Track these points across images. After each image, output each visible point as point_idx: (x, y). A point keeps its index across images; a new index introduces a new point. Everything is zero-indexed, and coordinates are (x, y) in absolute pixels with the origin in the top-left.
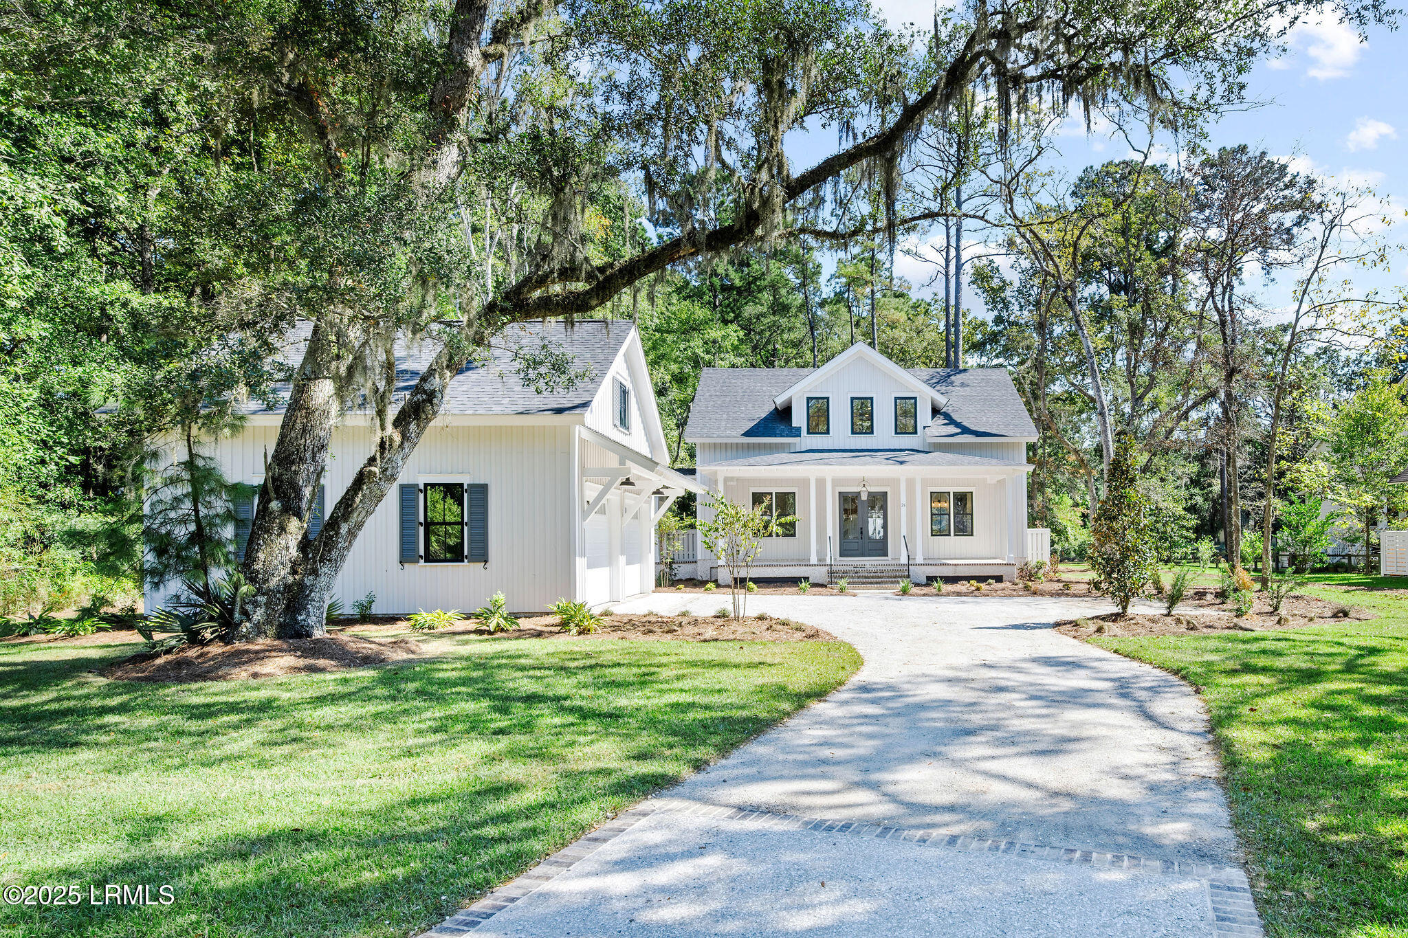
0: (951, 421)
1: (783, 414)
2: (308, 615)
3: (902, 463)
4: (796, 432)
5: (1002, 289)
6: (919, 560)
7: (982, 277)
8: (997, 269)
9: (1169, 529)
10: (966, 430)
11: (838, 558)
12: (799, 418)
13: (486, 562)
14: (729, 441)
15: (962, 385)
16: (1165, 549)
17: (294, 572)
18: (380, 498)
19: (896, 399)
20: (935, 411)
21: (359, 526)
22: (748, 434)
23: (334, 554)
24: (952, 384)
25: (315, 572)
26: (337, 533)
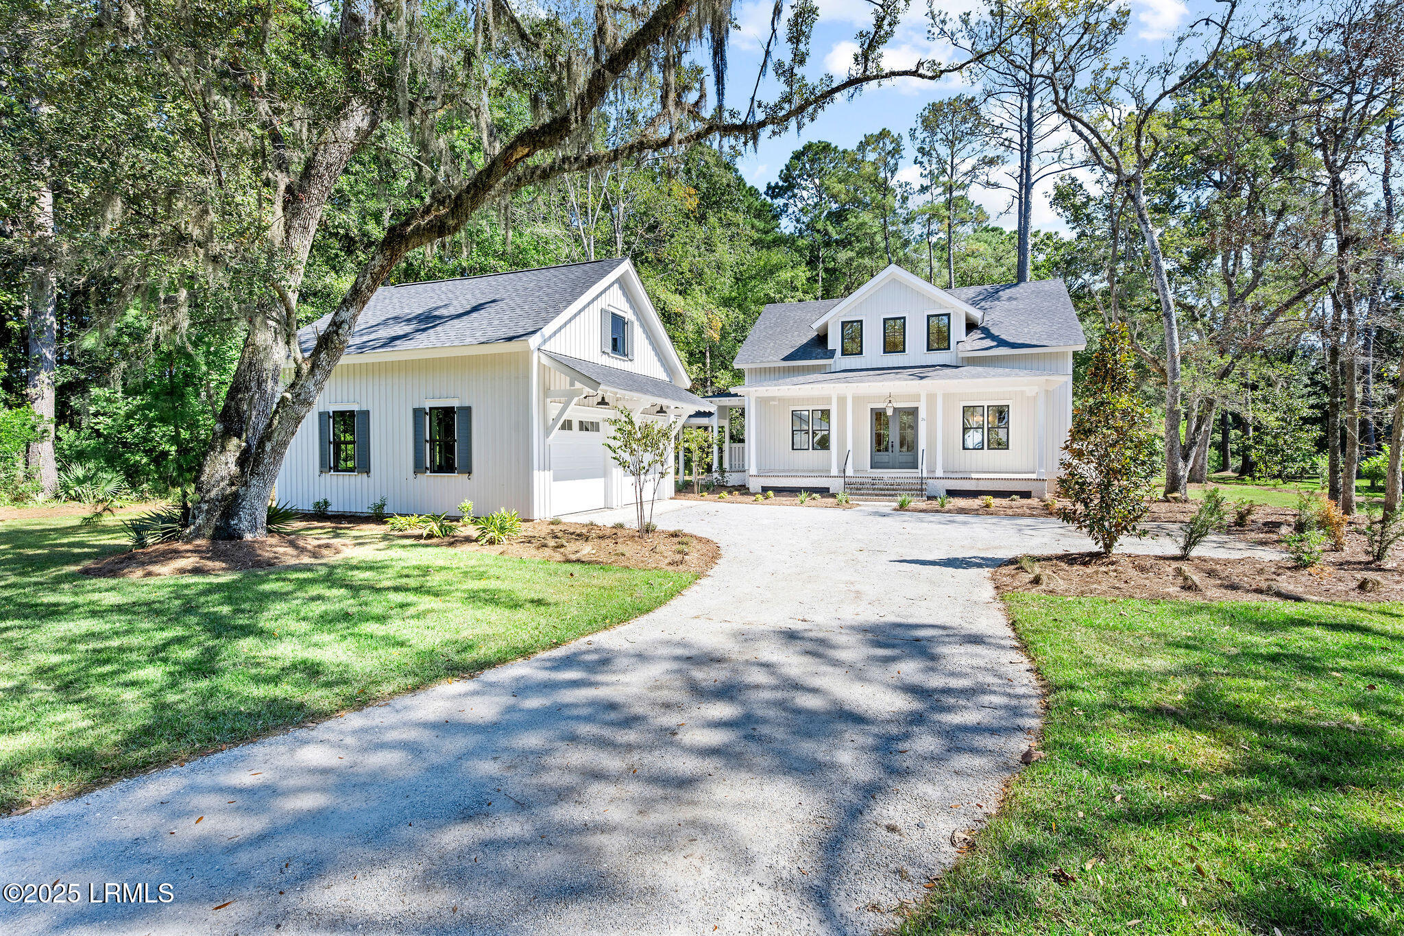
0: (987, 334)
1: (821, 339)
2: (240, 520)
3: (922, 378)
4: (831, 354)
5: (1085, 205)
6: (939, 473)
7: (1062, 197)
8: (1081, 186)
9: (1281, 442)
10: (1002, 343)
11: (869, 470)
12: (834, 342)
13: (470, 473)
14: (772, 365)
15: (1010, 299)
16: (1276, 463)
17: (232, 484)
18: (298, 420)
19: (929, 317)
20: (971, 326)
21: (284, 444)
22: (786, 359)
23: (261, 469)
24: (998, 299)
25: (246, 484)
26: (263, 451)
